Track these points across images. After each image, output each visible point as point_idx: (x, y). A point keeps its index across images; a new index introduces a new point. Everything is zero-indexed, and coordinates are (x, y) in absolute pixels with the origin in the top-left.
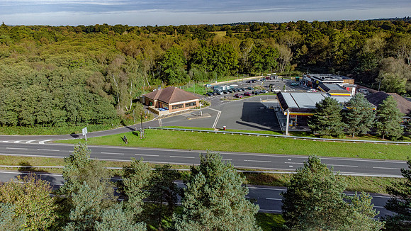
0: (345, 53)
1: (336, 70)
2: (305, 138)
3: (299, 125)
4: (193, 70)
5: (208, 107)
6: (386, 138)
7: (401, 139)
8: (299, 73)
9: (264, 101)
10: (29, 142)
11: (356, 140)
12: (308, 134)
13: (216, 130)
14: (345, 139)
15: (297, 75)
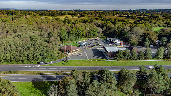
0: (119, 31)
1: (117, 37)
2: (114, 61)
3: (111, 57)
4: (70, 37)
5: (82, 51)
6: (133, 60)
7: (137, 60)
8: (104, 37)
9: (98, 49)
11: (126, 61)
12: (114, 59)
13: (89, 59)
14: (124, 61)
15: (104, 38)
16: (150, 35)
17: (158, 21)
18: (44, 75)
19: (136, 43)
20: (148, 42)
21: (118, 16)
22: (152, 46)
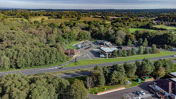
1: (103, 38)
2: (111, 58)
5: (82, 53)
6: (124, 56)
7: (127, 56)
9: (94, 50)
10: (52, 68)
13: (92, 59)
15: (93, 40)
16: (131, 37)
17: (130, 23)
18: (67, 73)
19: (121, 43)
20: (130, 42)
21: (94, 17)
22: (133, 45)
